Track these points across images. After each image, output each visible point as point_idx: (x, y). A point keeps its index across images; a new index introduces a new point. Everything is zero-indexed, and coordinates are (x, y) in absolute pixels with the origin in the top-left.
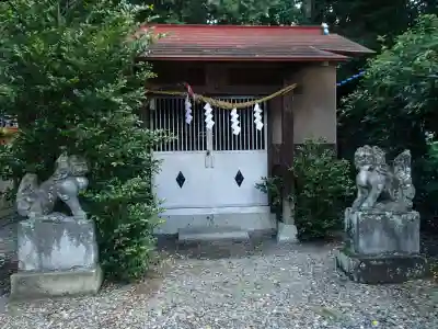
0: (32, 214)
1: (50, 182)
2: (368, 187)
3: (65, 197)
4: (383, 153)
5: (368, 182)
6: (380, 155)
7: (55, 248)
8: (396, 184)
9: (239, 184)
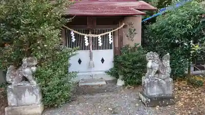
0: (13, 83)
1: (20, 69)
2: (152, 68)
3: (26, 76)
4: (158, 55)
5: (151, 66)
6: (157, 56)
7: (23, 96)
8: (163, 67)
9: (103, 63)
